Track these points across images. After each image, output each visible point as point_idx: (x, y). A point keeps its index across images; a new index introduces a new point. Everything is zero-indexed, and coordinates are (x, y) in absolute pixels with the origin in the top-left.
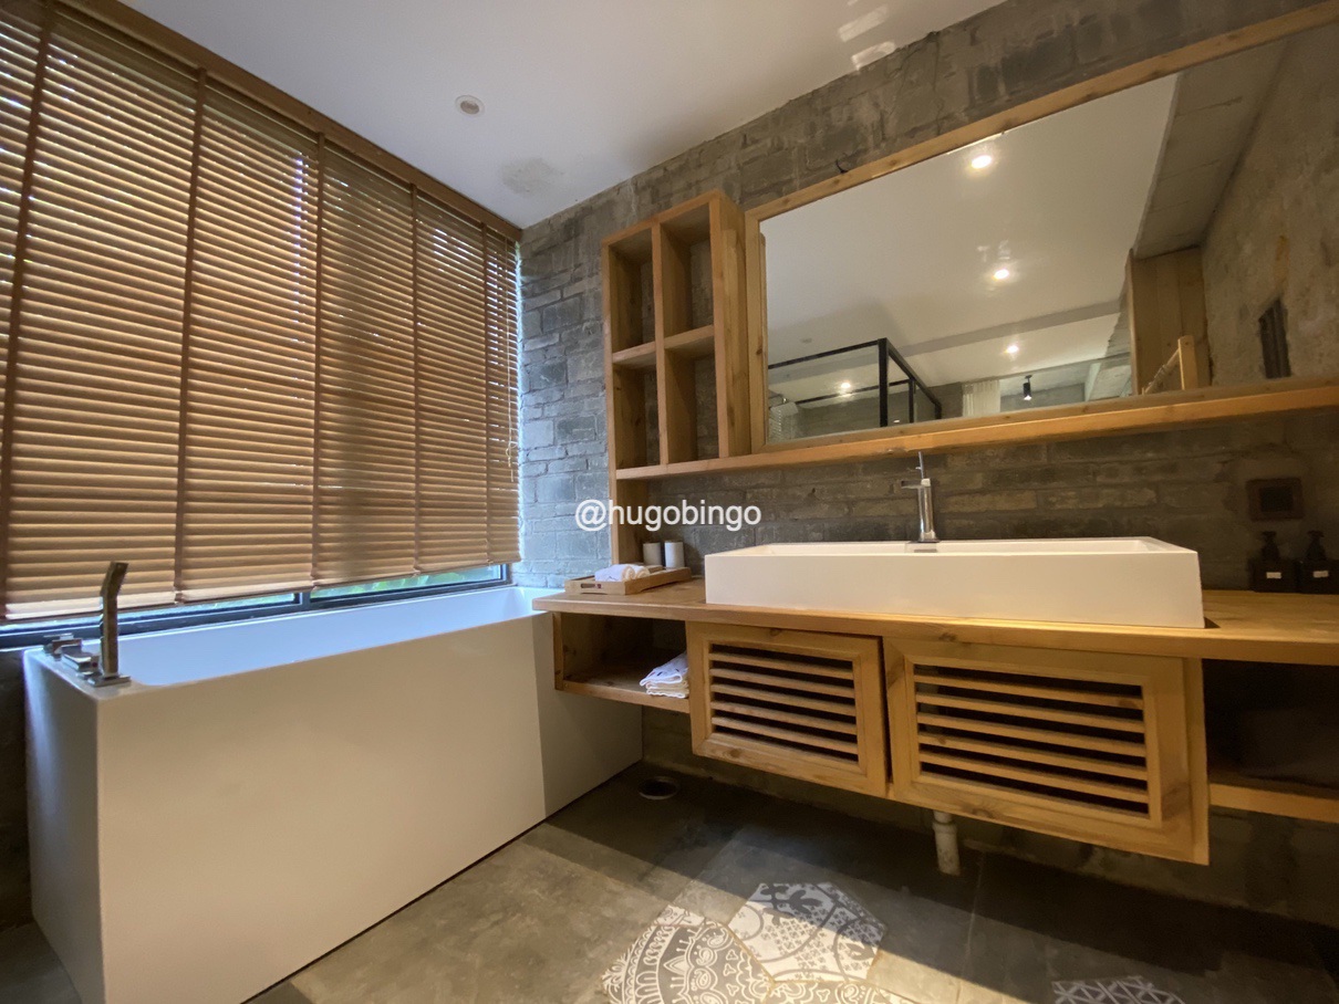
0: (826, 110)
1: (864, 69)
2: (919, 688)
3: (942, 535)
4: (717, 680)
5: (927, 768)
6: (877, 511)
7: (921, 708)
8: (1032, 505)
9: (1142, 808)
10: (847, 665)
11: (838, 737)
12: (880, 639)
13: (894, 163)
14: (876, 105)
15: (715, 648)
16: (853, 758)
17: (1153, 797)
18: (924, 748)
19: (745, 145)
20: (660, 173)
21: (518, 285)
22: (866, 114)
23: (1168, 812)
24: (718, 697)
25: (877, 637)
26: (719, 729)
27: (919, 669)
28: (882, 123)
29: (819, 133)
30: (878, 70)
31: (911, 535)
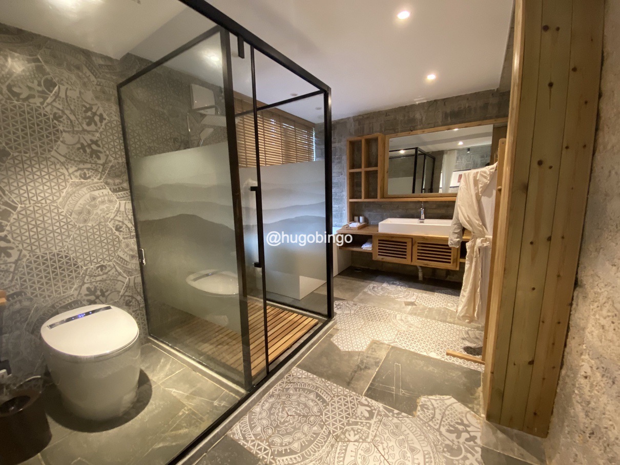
0: (408, 112)
1: (419, 104)
2: (418, 246)
3: (426, 217)
4: (379, 246)
5: (418, 259)
6: (412, 212)
7: (418, 249)
8: (444, 212)
9: (450, 262)
10: (406, 243)
11: (403, 255)
12: (412, 239)
13: (423, 132)
14: (421, 114)
15: (379, 240)
16: (406, 258)
17: (451, 261)
18: (418, 256)
19: (386, 116)
20: (361, 117)
21: (314, 141)
22: (418, 116)
23: (453, 263)
24: (379, 249)
25: (412, 238)
26: (379, 255)
27: (418, 243)
28: (422, 119)
29: (406, 117)
30: (422, 105)
31: (419, 217)
